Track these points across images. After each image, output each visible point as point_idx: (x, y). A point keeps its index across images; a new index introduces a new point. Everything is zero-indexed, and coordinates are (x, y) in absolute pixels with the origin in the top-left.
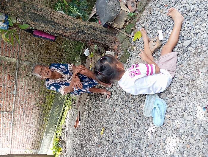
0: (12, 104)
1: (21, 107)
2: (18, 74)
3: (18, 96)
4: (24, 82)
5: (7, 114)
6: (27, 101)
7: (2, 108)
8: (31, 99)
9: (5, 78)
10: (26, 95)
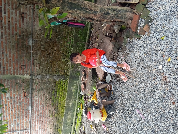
0: (28, 120)
1: (36, 121)
2: (32, 89)
3: (33, 111)
4: (38, 95)
5: (24, 132)
6: (41, 115)
7: (19, 127)
8: (45, 112)
9: (20, 95)
10: (41, 108)
